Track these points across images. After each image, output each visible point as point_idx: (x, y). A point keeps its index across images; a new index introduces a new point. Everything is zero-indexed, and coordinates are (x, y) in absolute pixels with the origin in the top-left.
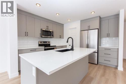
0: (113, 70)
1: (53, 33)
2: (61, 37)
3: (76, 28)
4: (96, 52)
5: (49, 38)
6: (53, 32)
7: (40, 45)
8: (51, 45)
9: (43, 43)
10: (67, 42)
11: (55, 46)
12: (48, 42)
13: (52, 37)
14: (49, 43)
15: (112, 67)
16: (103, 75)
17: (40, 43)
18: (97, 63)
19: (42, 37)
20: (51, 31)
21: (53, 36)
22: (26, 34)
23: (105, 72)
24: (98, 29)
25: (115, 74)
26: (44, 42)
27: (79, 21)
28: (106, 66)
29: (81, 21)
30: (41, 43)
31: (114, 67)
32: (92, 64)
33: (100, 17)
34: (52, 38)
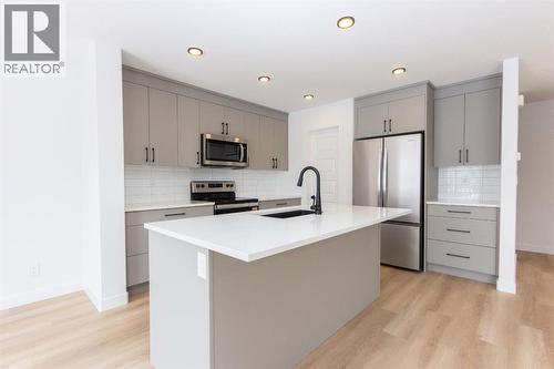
0: (479, 290)
1: (245, 151)
2: (278, 164)
3: (337, 127)
4: (416, 225)
5: (230, 170)
6: (245, 145)
7: (196, 197)
8: (239, 196)
9: (207, 190)
10: (300, 184)
11: (256, 201)
12: (228, 186)
13: (243, 164)
14: (229, 190)
15: (476, 282)
16: (435, 306)
17: (195, 190)
18: (417, 268)
19: (203, 165)
20: (237, 140)
21: (245, 161)
22: (150, 157)
23: (442, 296)
24: (423, 133)
25: (481, 305)
26: (211, 185)
27: (351, 102)
28: (454, 277)
29: (356, 100)
30: (201, 190)
31: (486, 280)
32: (399, 271)
33: (430, 85)
34: (243, 167)
